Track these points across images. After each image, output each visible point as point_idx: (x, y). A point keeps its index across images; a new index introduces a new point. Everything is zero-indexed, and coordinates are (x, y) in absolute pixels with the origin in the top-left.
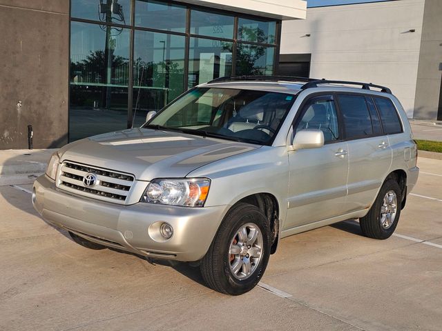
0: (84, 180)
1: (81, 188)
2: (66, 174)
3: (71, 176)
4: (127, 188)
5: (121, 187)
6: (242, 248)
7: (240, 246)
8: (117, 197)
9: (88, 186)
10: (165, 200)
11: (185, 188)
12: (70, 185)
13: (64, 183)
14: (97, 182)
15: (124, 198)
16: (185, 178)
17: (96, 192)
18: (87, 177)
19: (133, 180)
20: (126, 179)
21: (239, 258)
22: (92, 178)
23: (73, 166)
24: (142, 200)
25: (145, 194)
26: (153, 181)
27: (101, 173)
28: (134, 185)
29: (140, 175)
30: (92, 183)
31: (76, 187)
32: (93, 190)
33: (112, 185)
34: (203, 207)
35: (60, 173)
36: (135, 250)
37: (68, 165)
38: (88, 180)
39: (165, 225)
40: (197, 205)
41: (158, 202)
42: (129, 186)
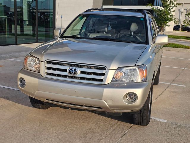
0: (68, 71)
9: (72, 75)
12: (54, 75)
14: (79, 72)
15: (101, 80)
16: (135, 66)
18: (71, 69)
19: (106, 70)
23: (54, 63)
24: (112, 81)
25: (114, 77)
26: (118, 69)
30: (75, 73)
31: (59, 75)
34: (146, 81)
35: (45, 68)
42: (104, 73)
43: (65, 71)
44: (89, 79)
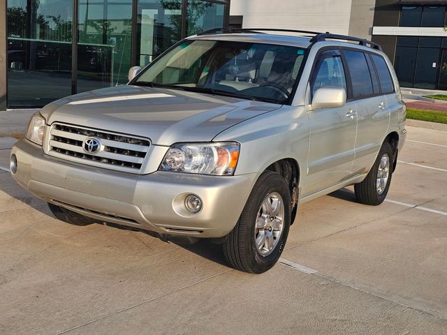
0: (84, 145)
1: (80, 155)
2: (57, 138)
3: (64, 140)
4: (142, 155)
5: (132, 153)
6: (266, 221)
7: (264, 219)
8: (128, 164)
9: (90, 153)
10: (187, 168)
11: (211, 154)
12: (63, 151)
13: (54, 149)
14: (102, 148)
15: (138, 166)
16: (212, 142)
17: (99, 159)
18: (88, 142)
19: (148, 145)
20: (138, 143)
21: (262, 232)
22: (95, 143)
23: (66, 129)
24: (160, 168)
25: (163, 162)
26: (173, 146)
27: (105, 136)
28: (151, 151)
29: (157, 139)
30: (95, 149)
31: (71, 153)
32: (95, 157)
33: (120, 151)
34: (233, 175)
35: (50, 137)
36: (153, 227)
37: (58, 127)
38: (89, 144)
39: (190, 198)
40: (226, 173)
41: (180, 170)
42: (144, 151)
43: (80, 143)
44: (118, 163)
